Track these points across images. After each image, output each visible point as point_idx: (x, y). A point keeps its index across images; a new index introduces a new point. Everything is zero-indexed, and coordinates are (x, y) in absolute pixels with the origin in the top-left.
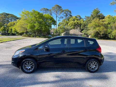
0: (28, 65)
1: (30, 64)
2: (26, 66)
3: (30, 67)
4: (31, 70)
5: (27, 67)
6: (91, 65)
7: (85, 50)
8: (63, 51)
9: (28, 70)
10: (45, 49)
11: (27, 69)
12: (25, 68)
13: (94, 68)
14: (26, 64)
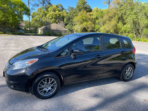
0: (47, 85)
2: (43, 86)
3: (50, 88)
4: (51, 93)
5: (45, 89)
6: (126, 72)
7: (122, 53)
8: (98, 56)
9: (47, 93)
11: (45, 92)
12: (42, 91)
13: (129, 75)
14: (43, 84)
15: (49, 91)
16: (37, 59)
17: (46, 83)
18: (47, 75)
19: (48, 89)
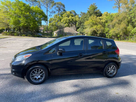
0: (37, 74)
1: (39, 72)
2: (34, 75)
3: (39, 77)
4: (40, 81)
5: (35, 77)
7: (104, 53)
8: (80, 54)
9: (37, 80)
10: (59, 53)
11: (35, 79)
12: (33, 78)
13: (112, 72)
14: (34, 73)
15: (39, 79)
16: (31, 55)
17: (36, 72)
18: (37, 67)
19: (38, 77)
